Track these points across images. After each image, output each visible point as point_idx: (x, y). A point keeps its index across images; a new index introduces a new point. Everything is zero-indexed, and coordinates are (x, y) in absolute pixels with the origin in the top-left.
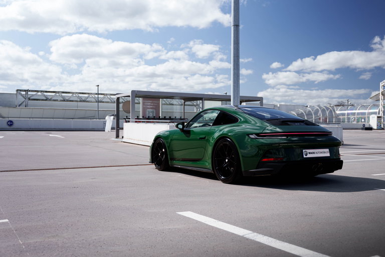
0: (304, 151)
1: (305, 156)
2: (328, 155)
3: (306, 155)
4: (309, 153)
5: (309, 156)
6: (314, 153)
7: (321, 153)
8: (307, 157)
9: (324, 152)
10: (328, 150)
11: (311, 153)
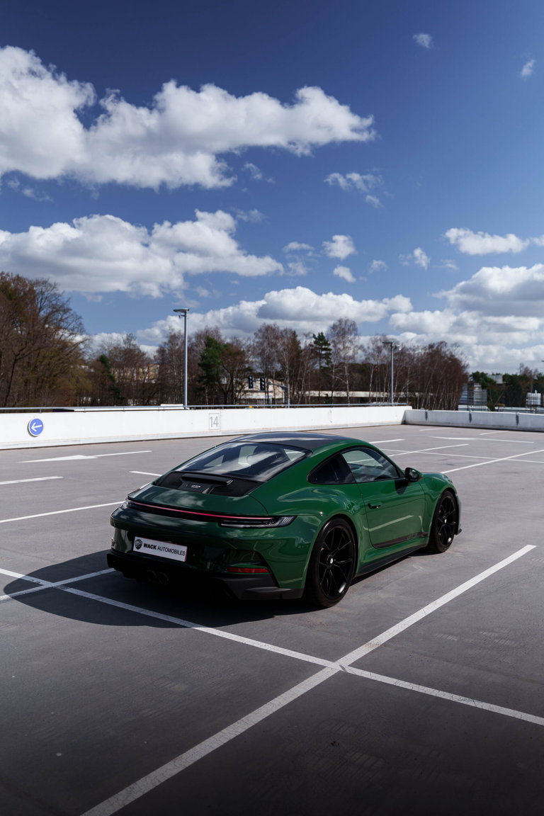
0: (136, 538)
1: (135, 549)
2: (182, 558)
3: (138, 548)
4: (145, 545)
5: (143, 550)
6: (155, 547)
7: (169, 551)
8: (139, 551)
9: (176, 552)
10: (184, 549)
11: (149, 547)
